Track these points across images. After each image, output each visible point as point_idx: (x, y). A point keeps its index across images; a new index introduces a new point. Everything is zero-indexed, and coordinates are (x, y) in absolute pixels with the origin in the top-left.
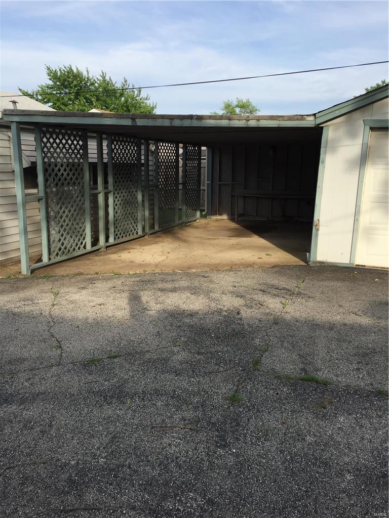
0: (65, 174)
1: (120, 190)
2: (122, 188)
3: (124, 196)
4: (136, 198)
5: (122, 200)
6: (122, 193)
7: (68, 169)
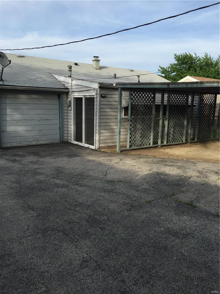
0: (142, 110)
1: (173, 118)
2: (174, 118)
3: (175, 122)
4: (184, 123)
5: (174, 124)
6: (174, 120)
7: (144, 108)
